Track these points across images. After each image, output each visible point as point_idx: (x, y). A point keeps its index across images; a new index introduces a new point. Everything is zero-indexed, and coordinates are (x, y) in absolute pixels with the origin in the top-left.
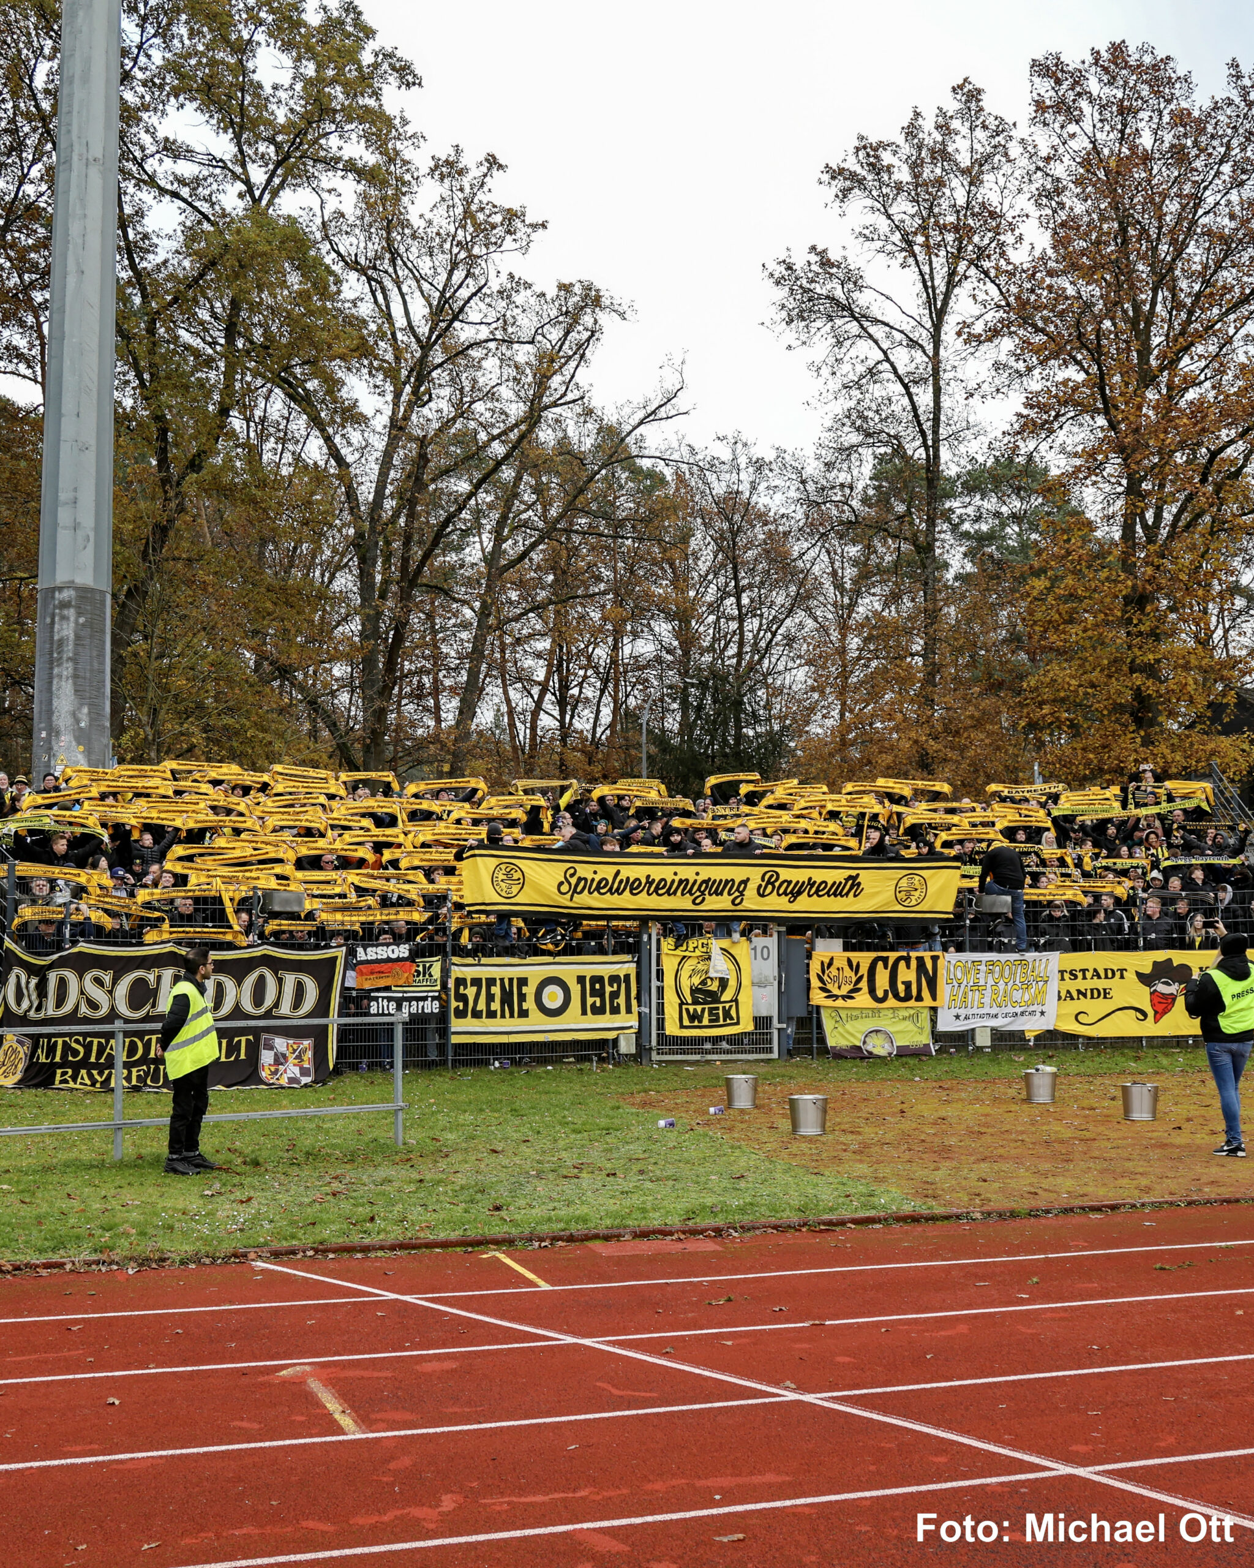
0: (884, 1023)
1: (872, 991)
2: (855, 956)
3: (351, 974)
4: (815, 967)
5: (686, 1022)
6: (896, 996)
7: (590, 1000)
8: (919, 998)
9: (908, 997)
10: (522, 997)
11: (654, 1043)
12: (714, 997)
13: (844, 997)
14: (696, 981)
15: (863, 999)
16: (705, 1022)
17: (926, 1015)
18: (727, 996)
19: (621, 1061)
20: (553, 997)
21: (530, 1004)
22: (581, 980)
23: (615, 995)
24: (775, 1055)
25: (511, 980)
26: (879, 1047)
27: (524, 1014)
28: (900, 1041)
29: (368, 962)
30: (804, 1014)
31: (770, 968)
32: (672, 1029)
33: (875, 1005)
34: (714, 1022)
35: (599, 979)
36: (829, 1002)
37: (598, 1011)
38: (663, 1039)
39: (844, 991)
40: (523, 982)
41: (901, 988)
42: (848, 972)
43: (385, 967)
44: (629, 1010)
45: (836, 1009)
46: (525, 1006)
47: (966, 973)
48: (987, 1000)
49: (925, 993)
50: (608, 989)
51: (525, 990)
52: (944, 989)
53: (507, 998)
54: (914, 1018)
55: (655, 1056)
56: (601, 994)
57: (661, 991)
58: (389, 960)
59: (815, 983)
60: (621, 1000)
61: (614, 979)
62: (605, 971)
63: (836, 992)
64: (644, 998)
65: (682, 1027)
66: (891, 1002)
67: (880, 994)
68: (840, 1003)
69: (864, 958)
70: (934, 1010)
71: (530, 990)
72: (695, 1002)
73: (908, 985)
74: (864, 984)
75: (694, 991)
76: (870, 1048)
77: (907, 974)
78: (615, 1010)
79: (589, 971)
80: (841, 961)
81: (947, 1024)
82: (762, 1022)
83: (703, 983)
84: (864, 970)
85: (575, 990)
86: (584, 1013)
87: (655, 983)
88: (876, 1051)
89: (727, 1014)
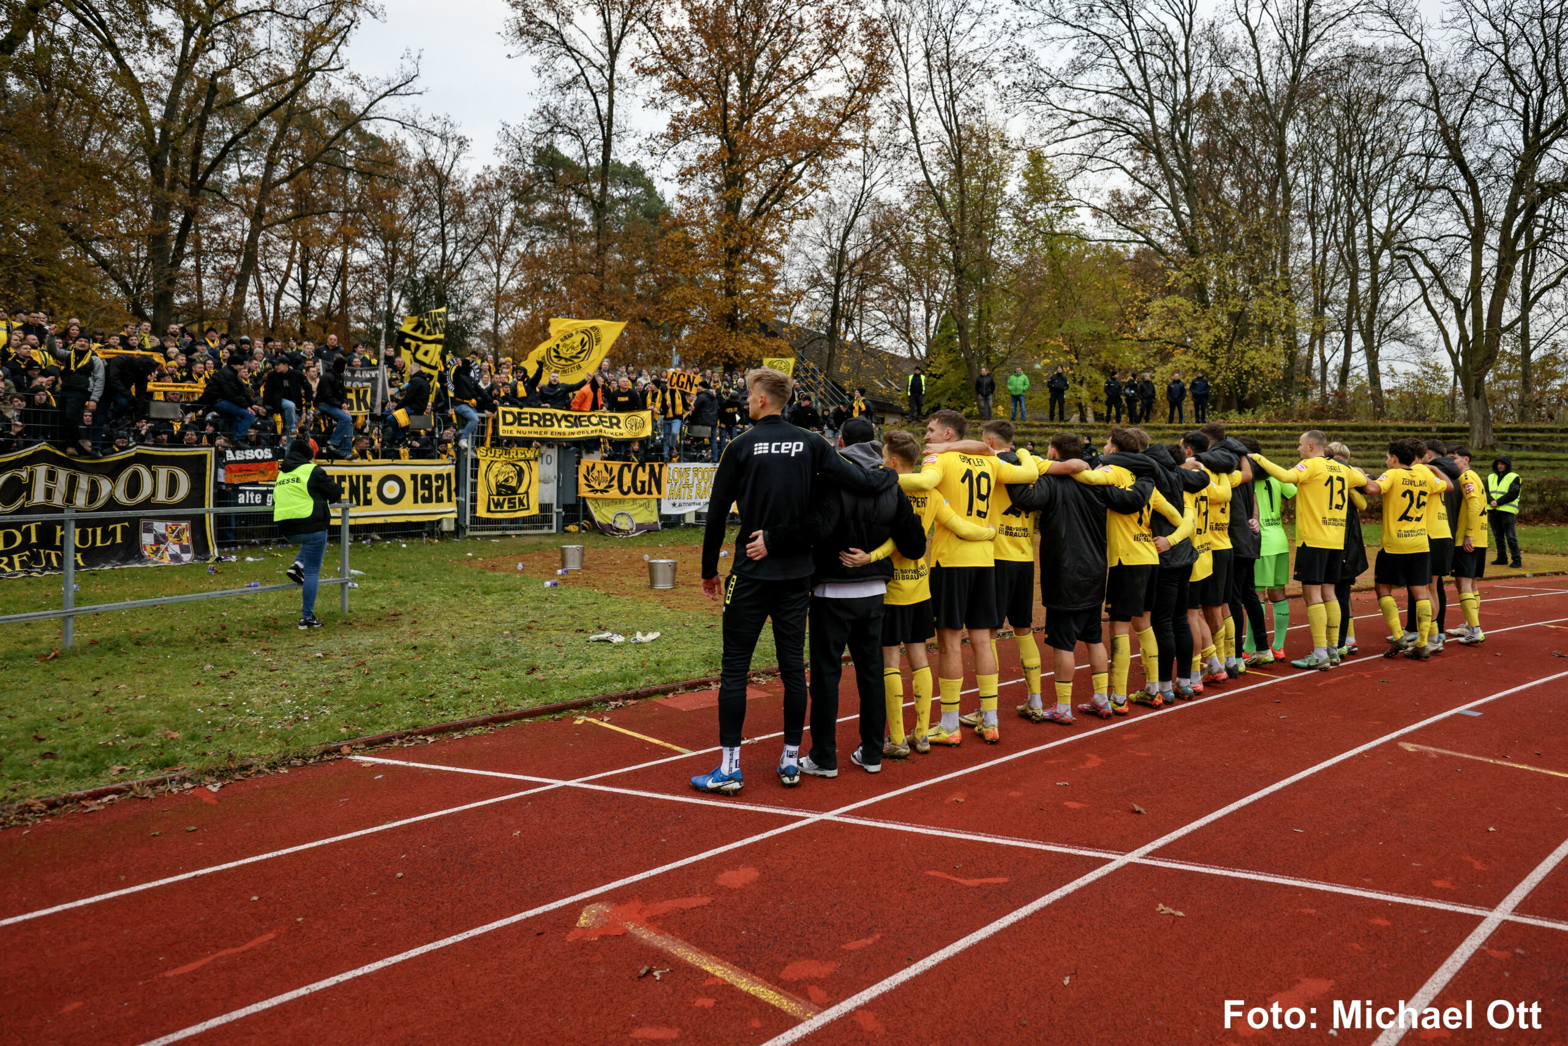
0: (626, 508)
1: (620, 487)
2: (610, 464)
3: (221, 472)
4: (582, 470)
5: (492, 508)
6: (636, 491)
7: (420, 492)
8: (650, 493)
9: (643, 492)
10: (367, 490)
11: (468, 523)
12: (513, 491)
13: (602, 491)
14: (501, 478)
15: (614, 493)
16: (506, 508)
17: (654, 503)
18: (522, 490)
19: (443, 535)
20: (391, 490)
21: (373, 495)
22: (414, 477)
23: (439, 489)
24: (554, 530)
25: (358, 477)
26: (623, 524)
27: (368, 502)
28: (638, 520)
29: (236, 462)
30: (573, 502)
31: (552, 470)
32: (482, 512)
33: (621, 496)
34: (512, 508)
35: (427, 477)
36: (592, 495)
37: (426, 500)
38: (476, 520)
39: (603, 486)
40: (368, 478)
41: (639, 485)
42: (605, 474)
43: (252, 466)
44: (450, 500)
45: (596, 499)
46: (369, 496)
47: (681, 475)
48: (693, 494)
49: (654, 489)
50: (435, 484)
51: (369, 484)
52: (666, 487)
53: (354, 491)
54: (647, 506)
55: (468, 533)
56: (429, 488)
57: (474, 486)
58: (256, 460)
59: (582, 481)
60: (444, 492)
61: (439, 477)
62: (433, 471)
63: (597, 487)
64: (461, 490)
65: (489, 510)
66: (632, 495)
67: (625, 489)
68: (599, 495)
69: (616, 466)
70: (659, 500)
71: (373, 485)
72: (499, 494)
73: (643, 483)
74: (615, 483)
75: (499, 486)
76: (618, 525)
77: (643, 476)
78: (440, 500)
79: (420, 471)
80: (600, 467)
81: (667, 509)
82: (545, 508)
83: (506, 480)
84: (615, 473)
85: (409, 485)
86: (416, 501)
87: (469, 480)
88: (622, 527)
89: (521, 503)
